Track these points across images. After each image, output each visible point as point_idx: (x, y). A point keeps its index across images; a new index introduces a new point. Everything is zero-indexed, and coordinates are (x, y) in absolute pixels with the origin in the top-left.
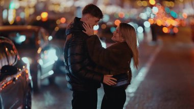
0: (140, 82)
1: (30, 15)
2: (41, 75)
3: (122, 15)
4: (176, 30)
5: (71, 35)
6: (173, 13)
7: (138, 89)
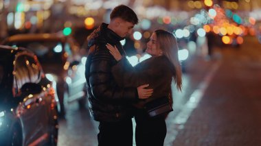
0: (191, 110)
1: (44, 21)
2: (69, 96)
3: (167, 20)
4: (240, 41)
5: (94, 46)
6: (237, 18)
7: (189, 119)
